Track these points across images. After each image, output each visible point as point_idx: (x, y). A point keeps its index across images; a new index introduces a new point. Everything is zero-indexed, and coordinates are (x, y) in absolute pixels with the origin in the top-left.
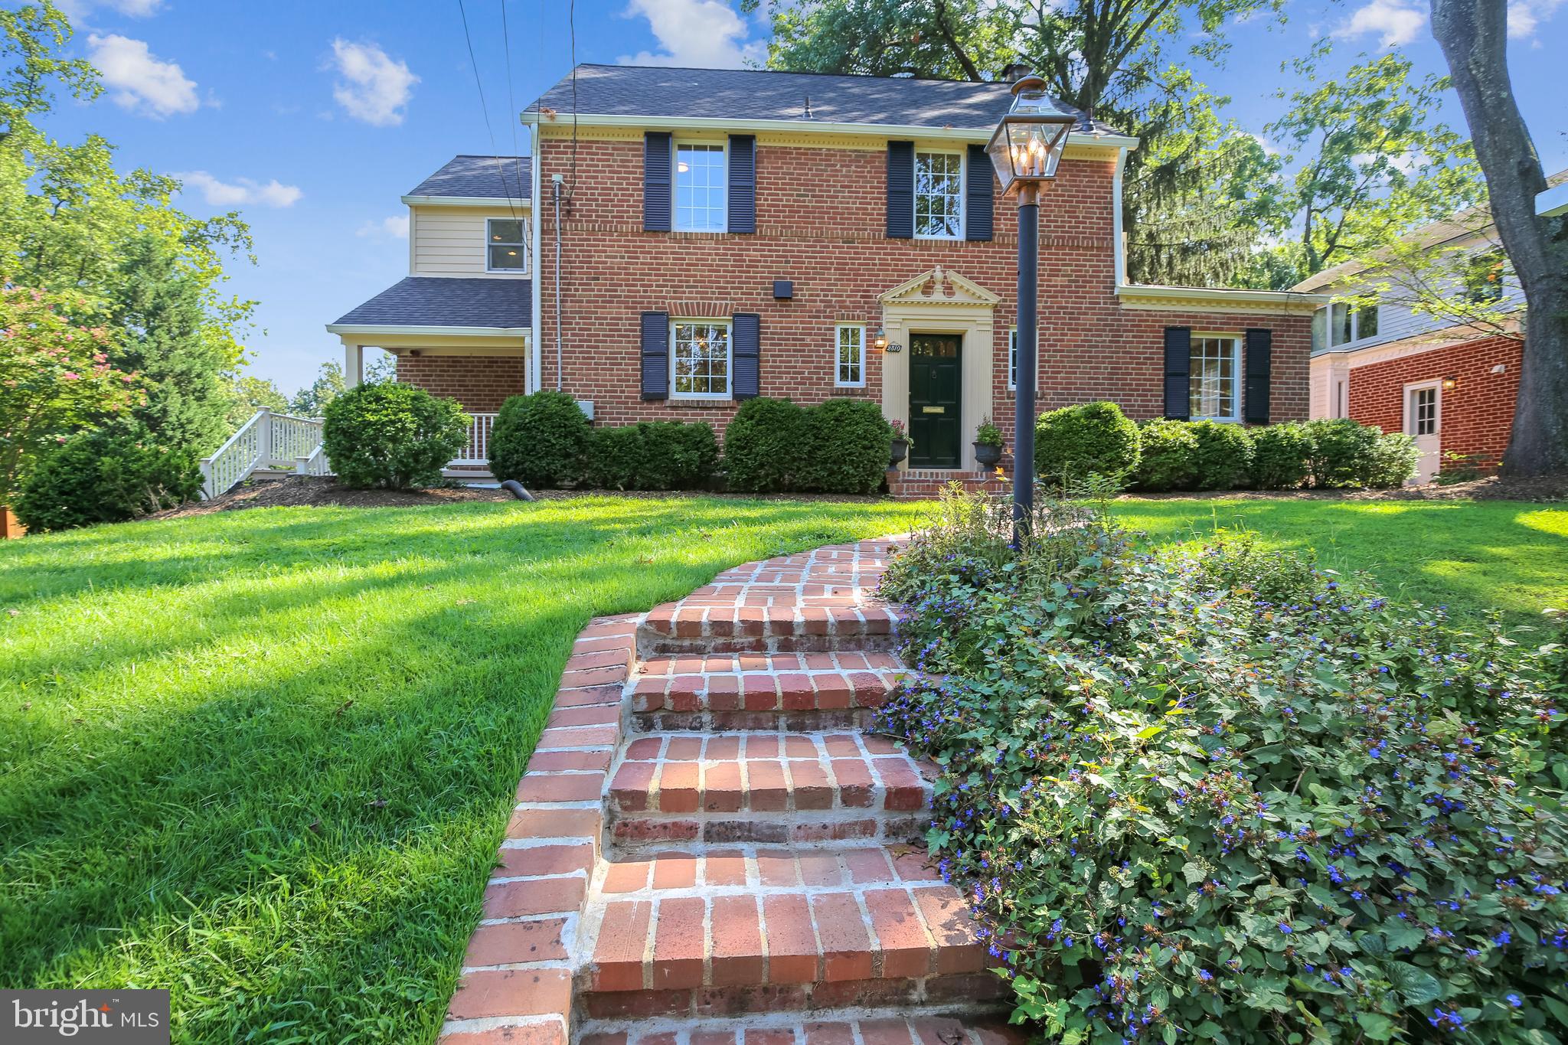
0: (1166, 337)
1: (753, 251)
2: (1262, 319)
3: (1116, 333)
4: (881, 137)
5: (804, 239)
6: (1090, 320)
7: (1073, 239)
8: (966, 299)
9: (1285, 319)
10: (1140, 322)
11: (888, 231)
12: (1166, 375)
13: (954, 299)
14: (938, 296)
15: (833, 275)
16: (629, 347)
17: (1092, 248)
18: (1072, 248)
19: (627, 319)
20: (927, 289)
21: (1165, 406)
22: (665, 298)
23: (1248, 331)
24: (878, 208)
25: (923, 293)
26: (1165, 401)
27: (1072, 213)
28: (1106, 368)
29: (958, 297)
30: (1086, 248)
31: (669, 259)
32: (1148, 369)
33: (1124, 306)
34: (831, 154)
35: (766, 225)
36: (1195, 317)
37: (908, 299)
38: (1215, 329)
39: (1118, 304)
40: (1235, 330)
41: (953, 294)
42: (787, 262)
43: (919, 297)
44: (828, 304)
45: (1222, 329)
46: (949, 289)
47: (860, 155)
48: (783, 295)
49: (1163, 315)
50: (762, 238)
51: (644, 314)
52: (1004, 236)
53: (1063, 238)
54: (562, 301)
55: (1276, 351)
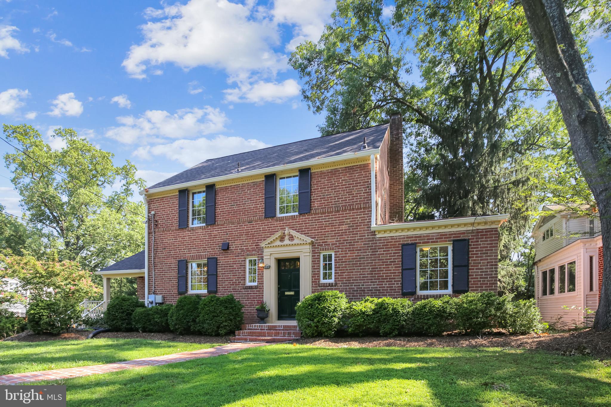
0: (402, 250)
1: (215, 231)
2: (464, 233)
3: (374, 250)
4: (261, 175)
5: (233, 223)
6: (360, 245)
7: (350, 205)
8: (299, 242)
9: (478, 231)
10: (387, 243)
11: (265, 215)
12: (402, 270)
13: (294, 242)
14: (287, 242)
15: (244, 237)
16: (174, 274)
17: (361, 208)
18: (350, 210)
19: (174, 264)
20: (282, 239)
21: (402, 287)
22: (186, 254)
23: (454, 241)
24: (261, 206)
25: (281, 241)
26: (402, 284)
27: (350, 193)
28: (368, 269)
29: (296, 241)
30: (358, 209)
31: (187, 238)
32: (392, 268)
33: (378, 236)
34: (243, 185)
35: (220, 219)
36: (420, 237)
37: (274, 244)
38: (432, 242)
39: (375, 235)
40: (446, 241)
41: (294, 240)
42: (227, 234)
43: (278, 243)
44: (242, 250)
45: (437, 242)
46: (291, 238)
47: (255, 184)
48: (226, 248)
49: (400, 237)
50: (218, 225)
51: (179, 261)
52: (316, 209)
53: (345, 206)
54: (154, 258)
55: (473, 250)
